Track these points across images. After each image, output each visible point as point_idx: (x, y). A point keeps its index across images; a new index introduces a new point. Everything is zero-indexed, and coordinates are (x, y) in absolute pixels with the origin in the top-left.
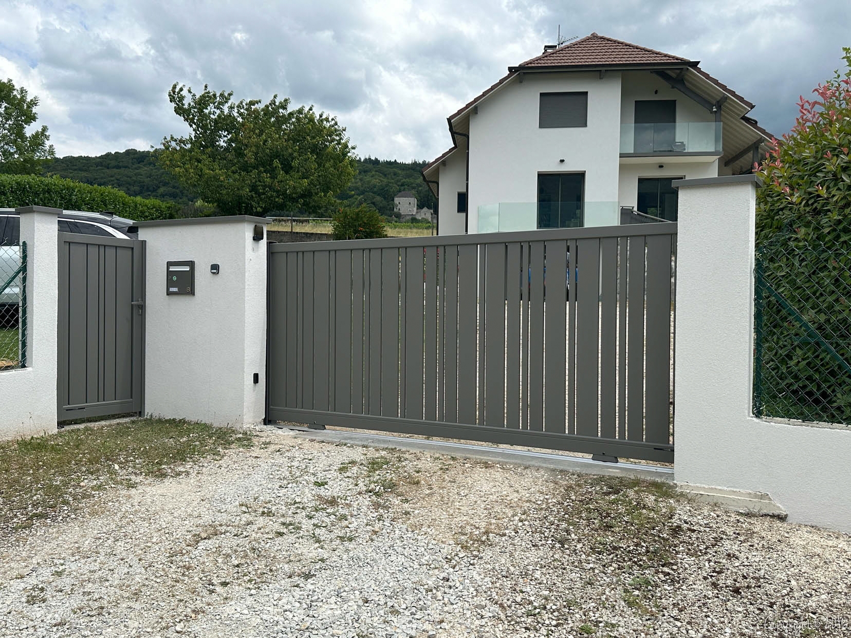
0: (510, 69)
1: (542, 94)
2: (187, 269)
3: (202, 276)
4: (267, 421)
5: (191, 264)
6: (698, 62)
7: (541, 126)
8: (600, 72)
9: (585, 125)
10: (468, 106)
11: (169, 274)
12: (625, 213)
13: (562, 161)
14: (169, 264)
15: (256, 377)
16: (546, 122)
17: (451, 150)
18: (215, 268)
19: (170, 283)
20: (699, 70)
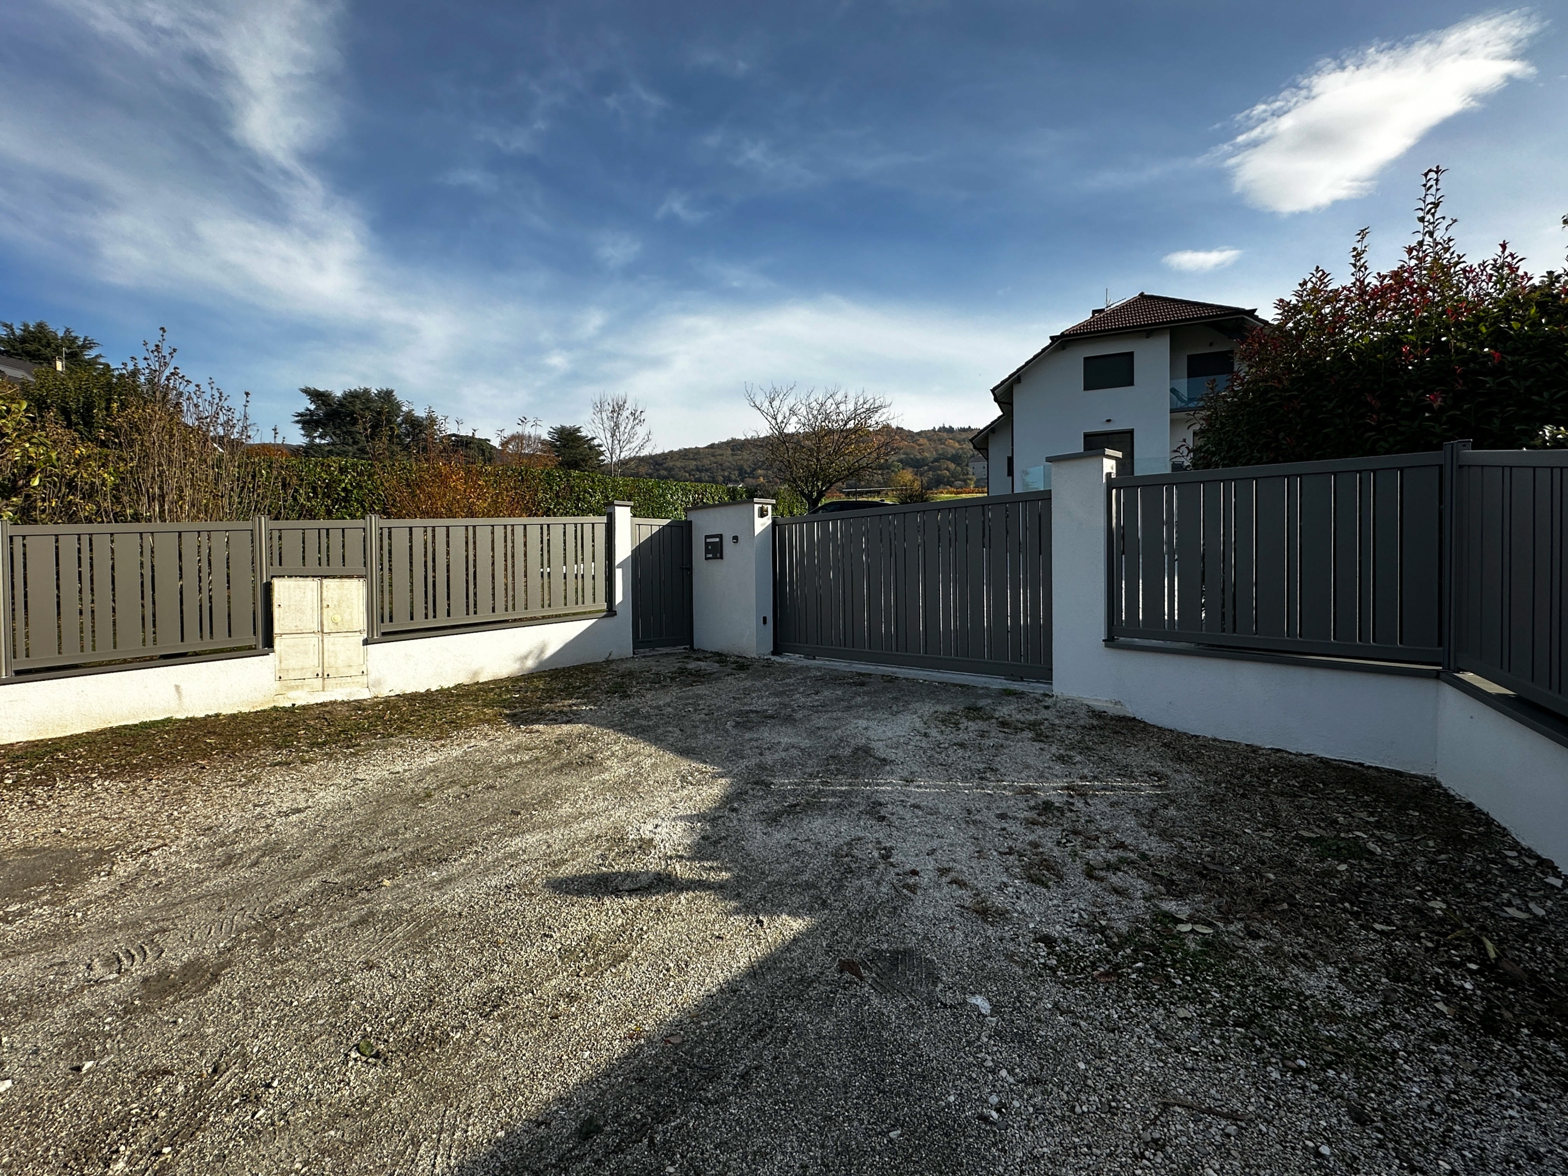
0: (1052, 338)
1: (1085, 359)
2: (717, 540)
3: (728, 546)
4: (774, 653)
5: (721, 536)
6: (1255, 310)
7: (1086, 388)
8: (1148, 331)
9: (1132, 384)
10: (1011, 376)
11: (707, 544)
12: (1176, 467)
13: (1109, 421)
14: (707, 537)
15: (765, 619)
16: (1092, 382)
17: (999, 418)
18: (736, 538)
19: (707, 551)
20: (1257, 318)
